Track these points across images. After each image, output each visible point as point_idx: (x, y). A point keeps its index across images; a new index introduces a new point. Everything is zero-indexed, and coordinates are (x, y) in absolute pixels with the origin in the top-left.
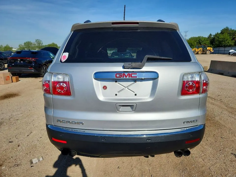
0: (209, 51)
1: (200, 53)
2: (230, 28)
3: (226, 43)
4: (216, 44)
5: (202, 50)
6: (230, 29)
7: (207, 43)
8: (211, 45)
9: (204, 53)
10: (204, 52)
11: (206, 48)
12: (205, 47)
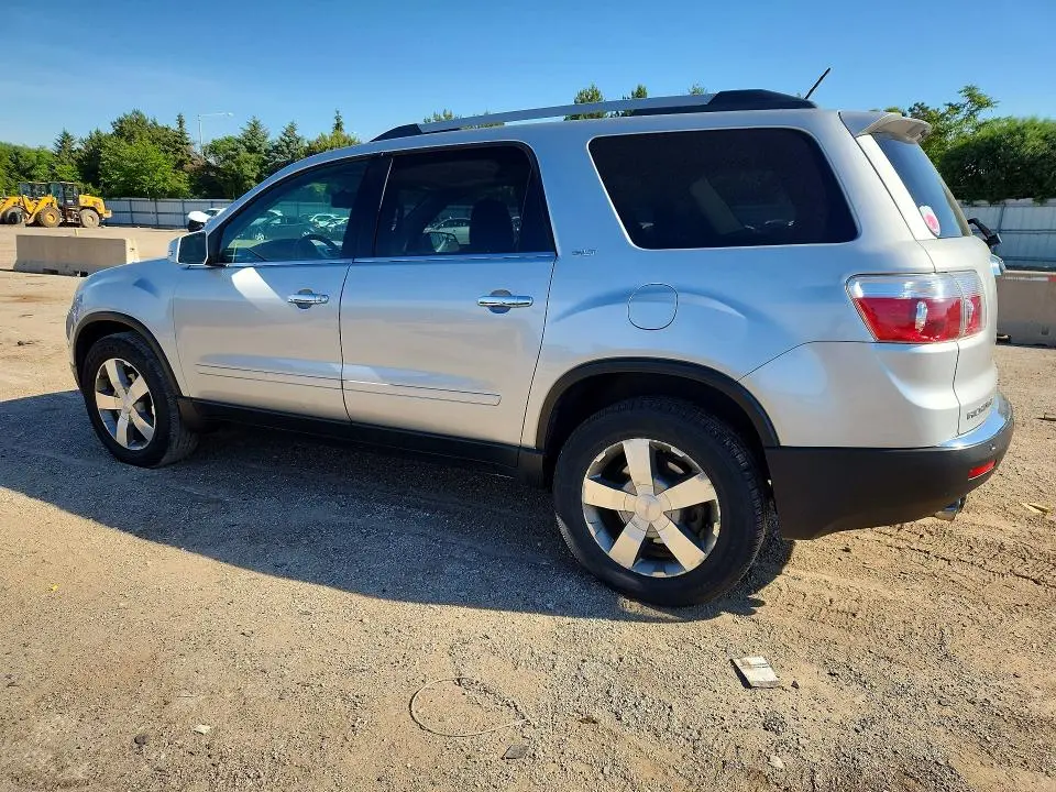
0: (92, 212)
1: (49, 219)
2: (149, 116)
3: (158, 182)
4: (115, 182)
5: (55, 206)
6: (150, 122)
7: (63, 176)
8: (90, 186)
9: (69, 220)
10: (71, 216)
11: (76, 200)
12: (68, 191)
